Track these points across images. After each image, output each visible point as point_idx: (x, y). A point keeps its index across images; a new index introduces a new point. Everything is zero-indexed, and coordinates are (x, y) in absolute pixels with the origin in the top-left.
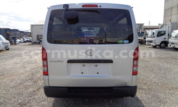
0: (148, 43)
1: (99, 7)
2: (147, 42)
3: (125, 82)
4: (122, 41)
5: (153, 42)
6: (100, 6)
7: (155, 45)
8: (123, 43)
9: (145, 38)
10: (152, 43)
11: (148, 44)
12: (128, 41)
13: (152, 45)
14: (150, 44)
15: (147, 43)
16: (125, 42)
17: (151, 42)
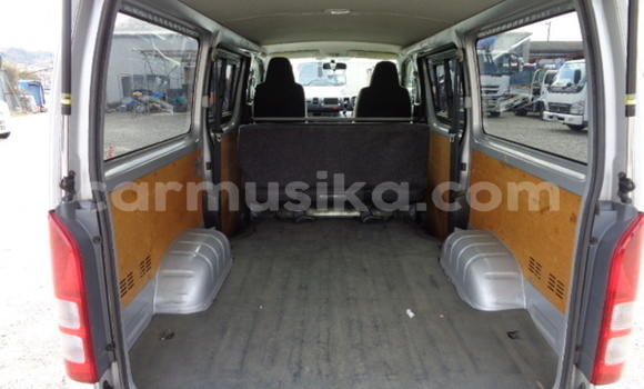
0: (551, 114)
2: (547, 108)
5: (573, 111)
7: (580, 123)
9: (537, 92)
10: (569, 113)
11: (551, 117)
13: (566, 121)
14: (562, 119)
15: (546, 113)
17: (566, 109)
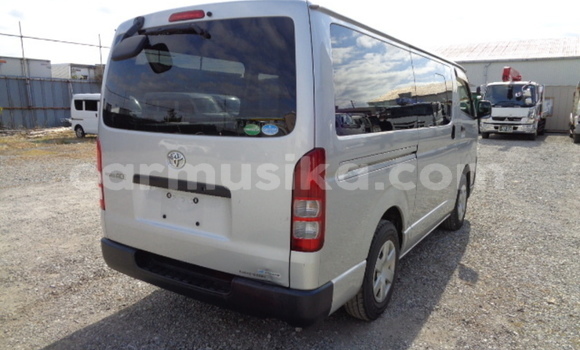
1: (206, 18)
3: (267, 270)
4: (256, 128)
6: (210, 14)
8: (261, 135)
12: (275, 130)
16: (265, 130)
